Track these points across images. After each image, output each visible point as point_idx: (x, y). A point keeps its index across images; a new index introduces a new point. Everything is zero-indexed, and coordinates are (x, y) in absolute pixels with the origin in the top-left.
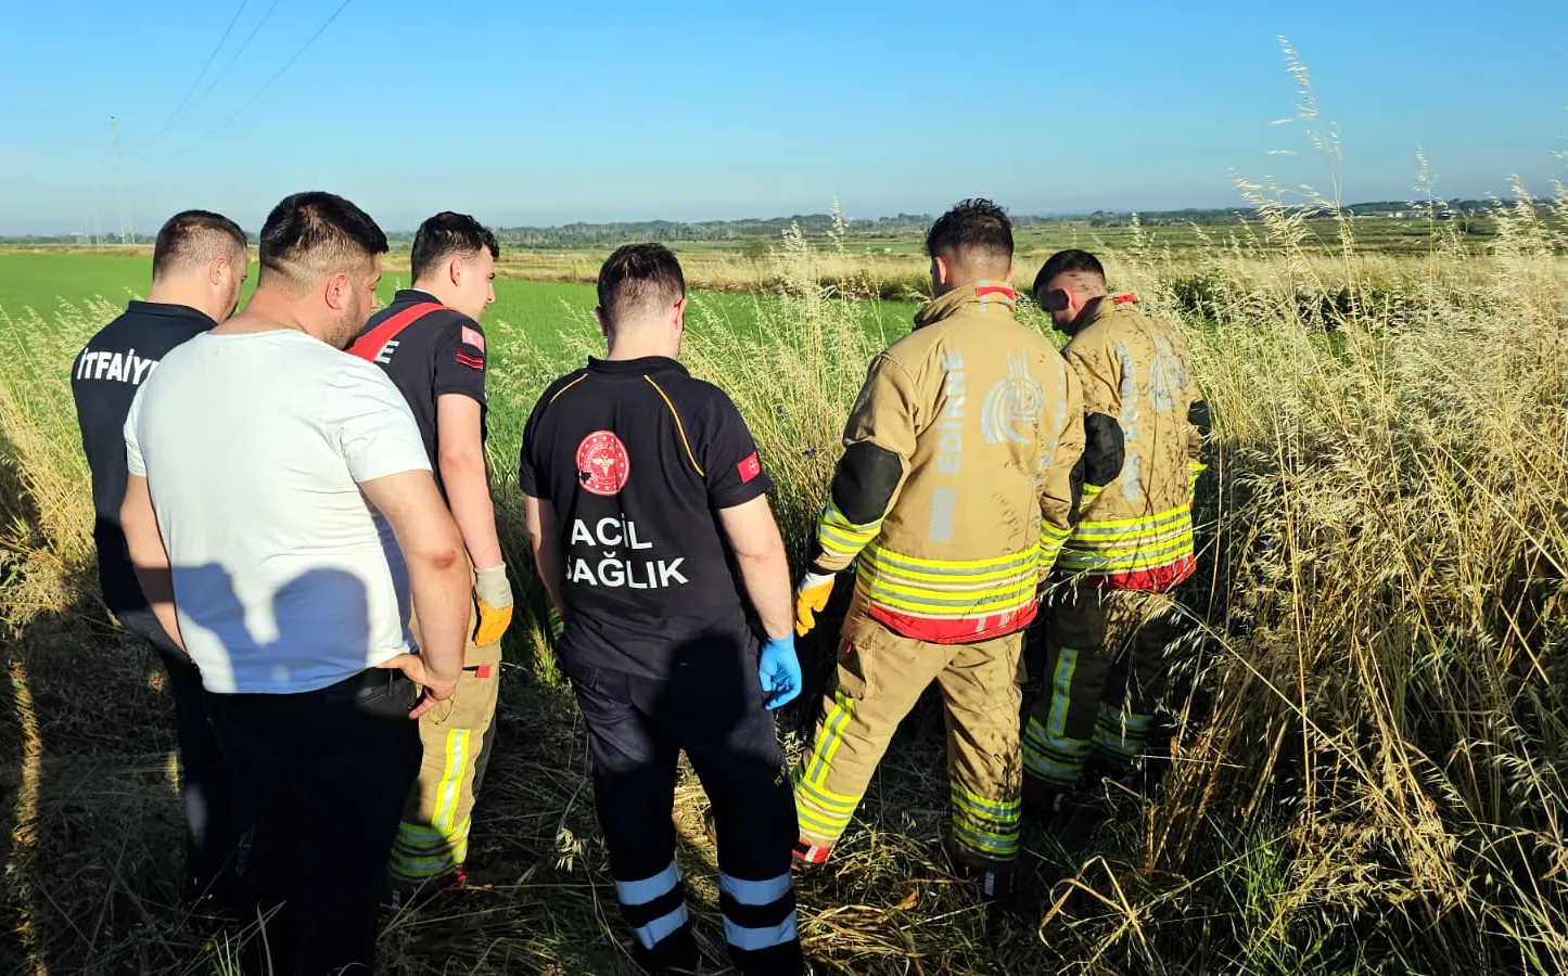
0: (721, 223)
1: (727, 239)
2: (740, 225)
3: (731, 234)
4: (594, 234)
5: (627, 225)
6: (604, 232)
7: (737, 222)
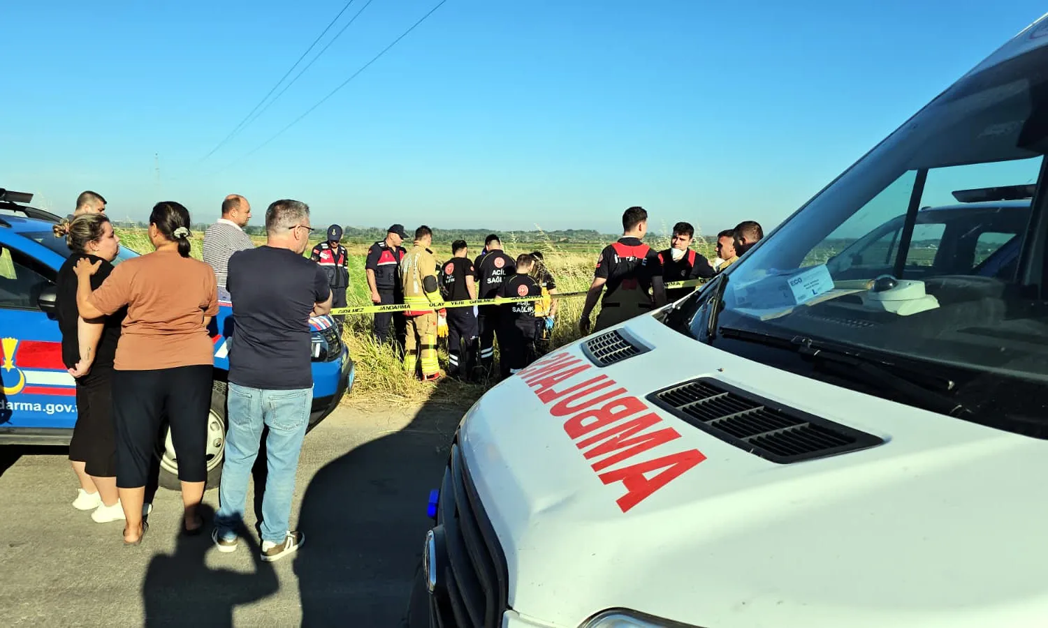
0: (522, 232)
1: (525, 242)
2: (534, 234)
3: (528, 239)
4: (442, 236)
5: (464, 231)
6: (449, 234)
7: (532, 232)
